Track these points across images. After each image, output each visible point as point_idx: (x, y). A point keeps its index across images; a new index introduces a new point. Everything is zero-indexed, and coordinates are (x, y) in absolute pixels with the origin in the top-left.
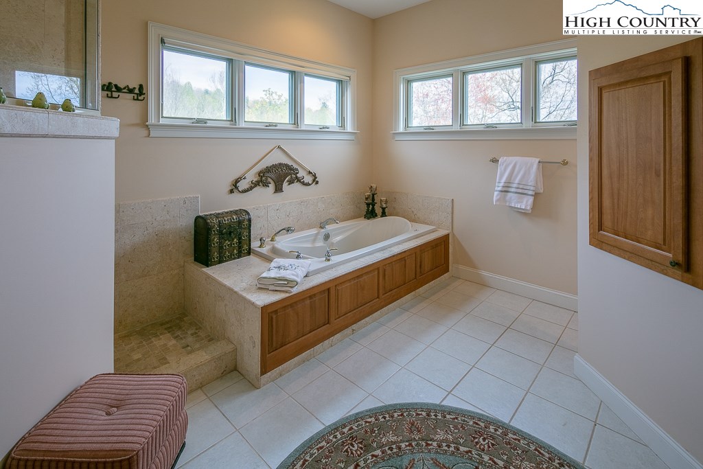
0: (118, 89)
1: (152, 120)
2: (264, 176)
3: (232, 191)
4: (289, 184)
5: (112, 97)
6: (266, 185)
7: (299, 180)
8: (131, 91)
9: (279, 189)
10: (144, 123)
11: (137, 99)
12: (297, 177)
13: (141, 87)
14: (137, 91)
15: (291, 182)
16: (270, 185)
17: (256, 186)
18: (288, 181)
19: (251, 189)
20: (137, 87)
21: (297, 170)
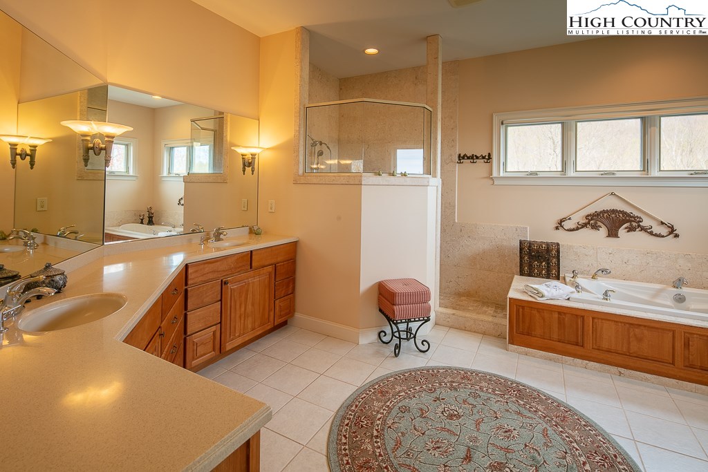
0: (477, 158)
1: (495, 174)
2: (592, 219)
3: (557, 228)
4: (628, 231)
5: (473, 162)
6: (595, 227)
7: (643, 229)
8: (484, 158)
9: (613, 233)
10: (490, 177)
11: (487, 162)
12: (639, 226)
13: (489, 154)
14: (487, 157)
15: (631, 229)
16: (600, 229)
17: (583, 227)
18: (626, 228)
19: (577, 229)
20: (487, 155)
21: (640, 218)
